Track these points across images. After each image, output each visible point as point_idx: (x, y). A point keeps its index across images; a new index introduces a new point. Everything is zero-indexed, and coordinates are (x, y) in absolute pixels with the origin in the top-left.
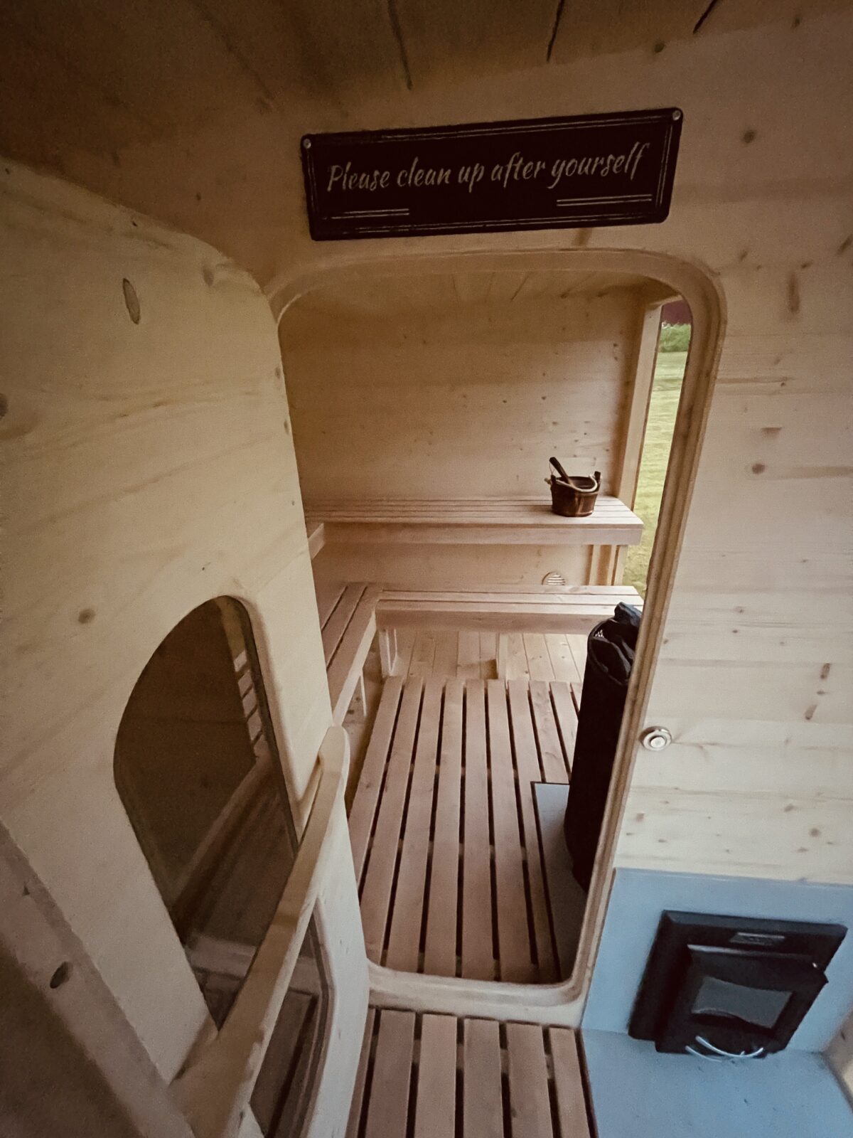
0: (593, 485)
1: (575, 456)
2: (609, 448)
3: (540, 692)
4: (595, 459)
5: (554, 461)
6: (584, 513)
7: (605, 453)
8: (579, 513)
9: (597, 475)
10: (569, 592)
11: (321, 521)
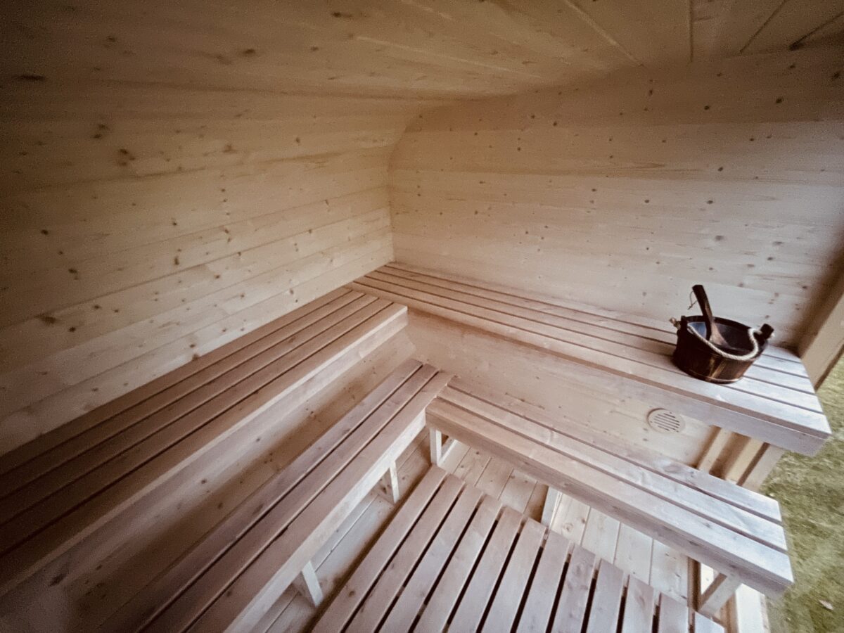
0: (751, 348)
1: (741, 285)
2: (808, 284)
3: (582, 568)
4: (777, 295)
5: (699, 291)
6: (719, 380)
7: (800, 290)
8: (712, 378)
9: (767, 330)
10: (662, 471)
11: (405, 305)
